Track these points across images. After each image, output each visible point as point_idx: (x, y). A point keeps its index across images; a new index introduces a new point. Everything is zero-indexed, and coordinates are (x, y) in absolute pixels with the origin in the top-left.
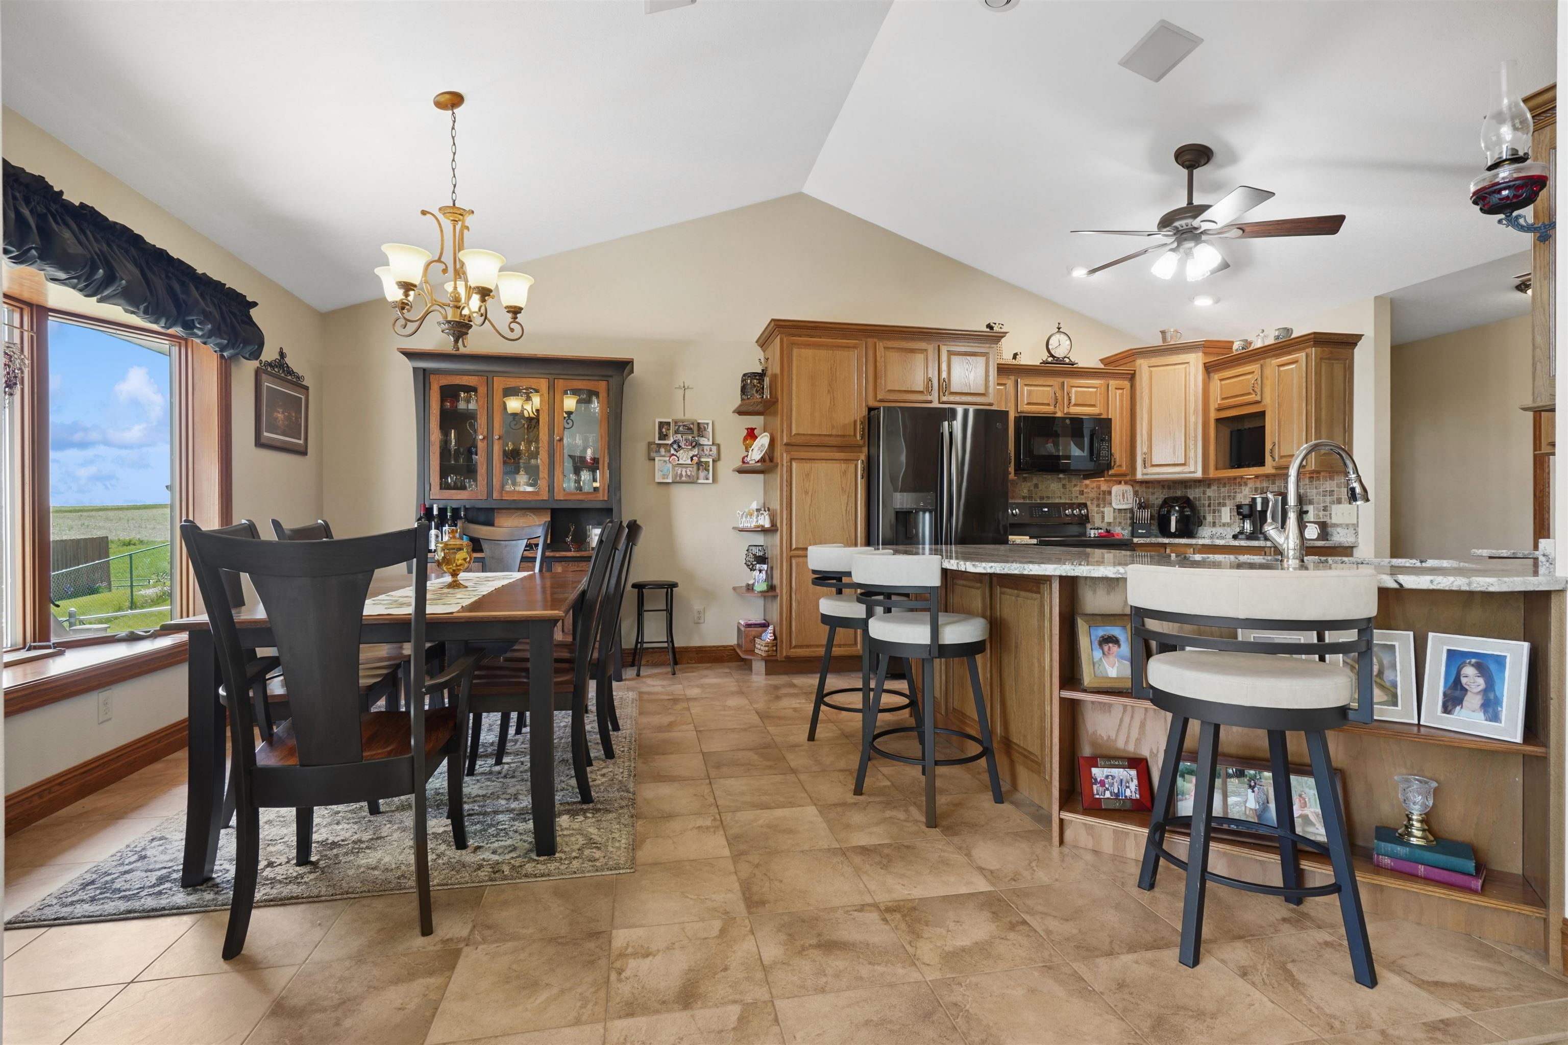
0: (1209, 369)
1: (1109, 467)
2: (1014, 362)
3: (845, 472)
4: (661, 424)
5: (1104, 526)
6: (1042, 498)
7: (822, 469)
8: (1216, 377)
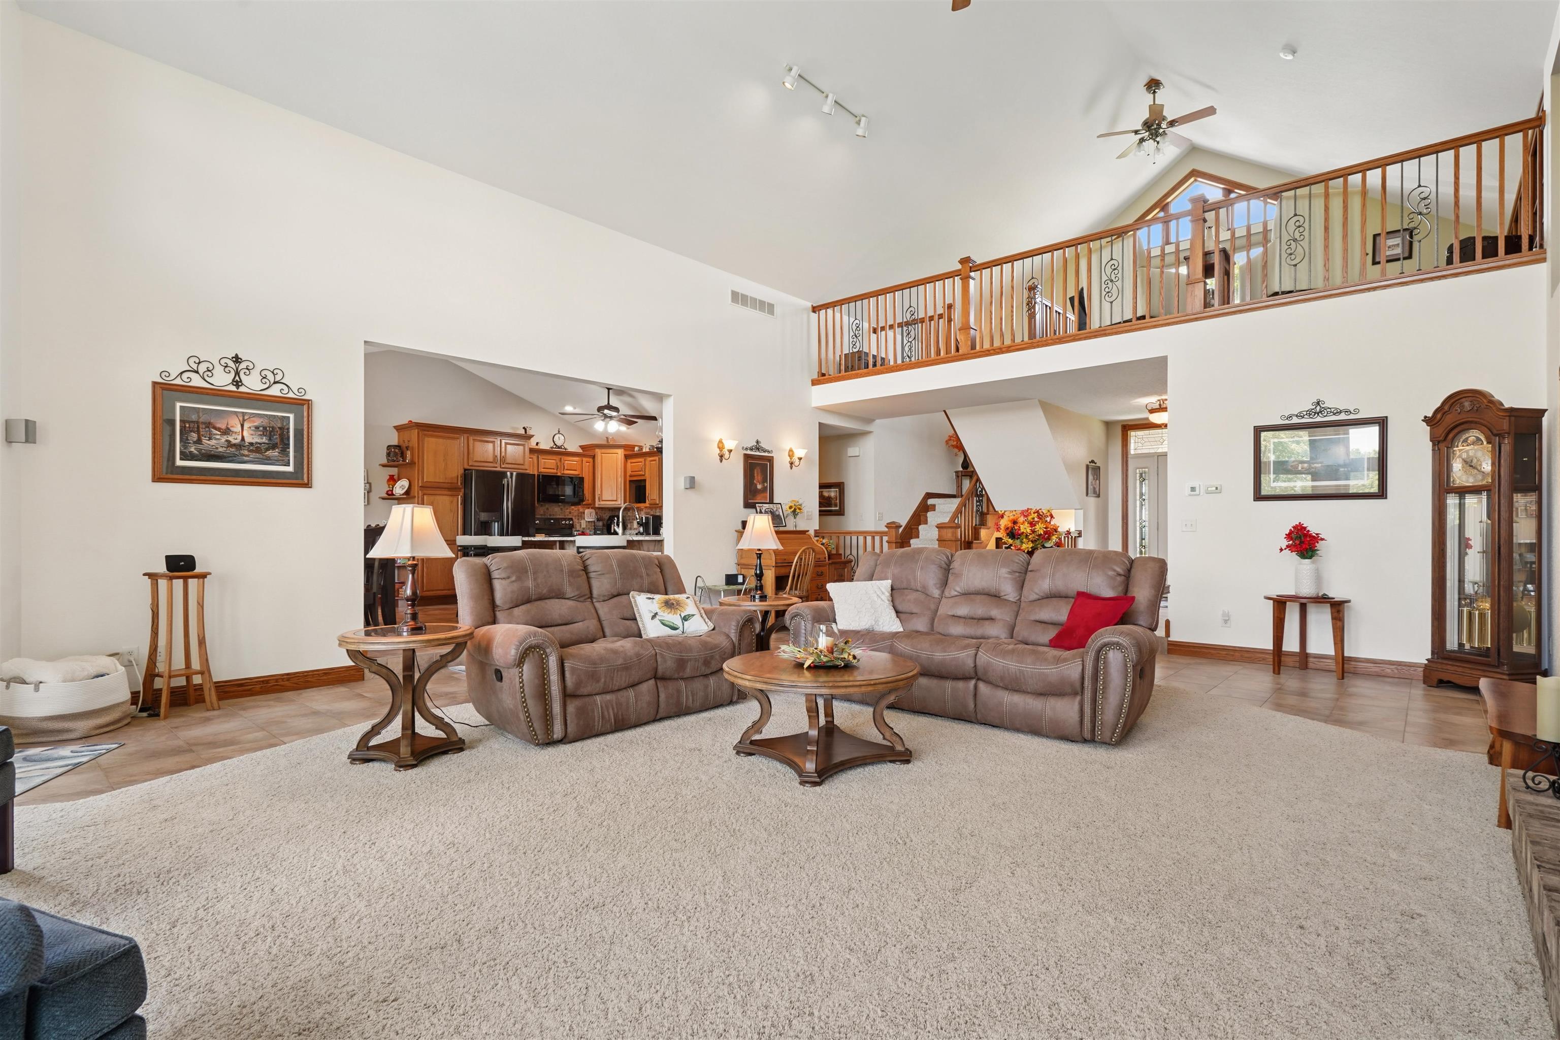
0: (627, 457)
1: (583, 500)
2: (537, 447)
3: (453, 501)
5: (581, 530)
6: (550, 515)
8: (629, 461)
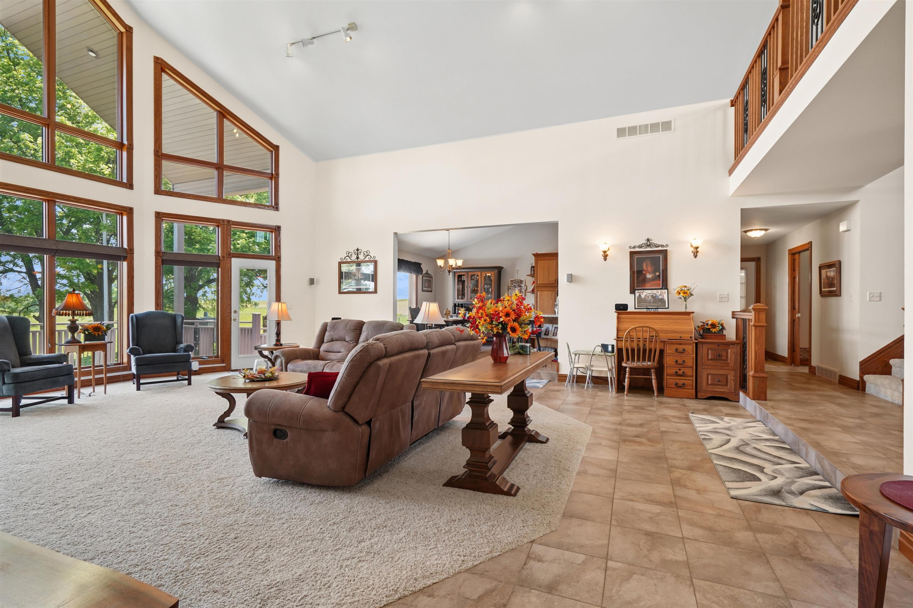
3: (552, 294)
4: (511, 281)
7: (545, 293)
